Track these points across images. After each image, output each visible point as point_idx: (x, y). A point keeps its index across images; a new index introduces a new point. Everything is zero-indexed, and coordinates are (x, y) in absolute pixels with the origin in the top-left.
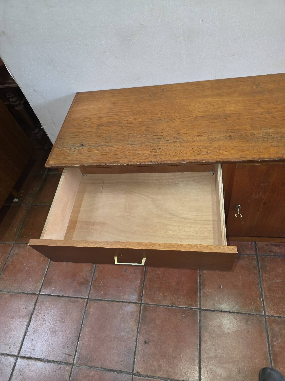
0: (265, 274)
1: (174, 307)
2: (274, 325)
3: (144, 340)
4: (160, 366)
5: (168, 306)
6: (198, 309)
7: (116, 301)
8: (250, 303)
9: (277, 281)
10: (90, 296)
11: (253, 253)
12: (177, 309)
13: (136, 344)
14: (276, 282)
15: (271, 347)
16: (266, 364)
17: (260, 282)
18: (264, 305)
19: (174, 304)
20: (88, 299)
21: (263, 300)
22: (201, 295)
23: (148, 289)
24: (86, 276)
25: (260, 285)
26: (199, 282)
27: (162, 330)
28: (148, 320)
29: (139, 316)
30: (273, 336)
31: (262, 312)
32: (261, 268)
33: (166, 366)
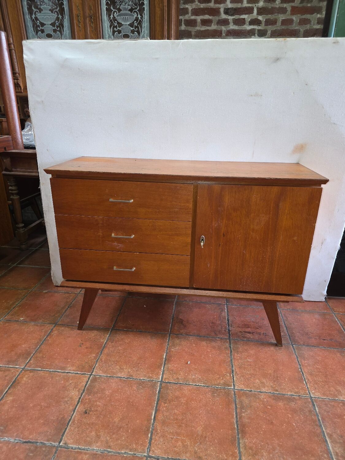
0: (238, 354)
1: (131, 378)
2: (244, 398)
3: (84, 410)
4: (98, 436)
5: (124, 378)
6: (159, 381)
8: (219, 378)
9: (249, 360)
10: (28, 366)
11: (226, 337)
12: (134, 381)
13: (73, 414)
15: (239, 417)
16: (232, 434)
17: (231, 360)
18: (233, 379)
19: (132, 376)
20: (23, 369)
21: (233, 376)
22: (165, 369)
23: (103, 362)
24: (29, 347)
25: (231, 363)
26: (164, 357)
27: (110, 400)
28: (96, 390)
29: (85, 386)
30: (242, 408)
31: (231, 386)
32: (234, 350)
33: (106, 437)
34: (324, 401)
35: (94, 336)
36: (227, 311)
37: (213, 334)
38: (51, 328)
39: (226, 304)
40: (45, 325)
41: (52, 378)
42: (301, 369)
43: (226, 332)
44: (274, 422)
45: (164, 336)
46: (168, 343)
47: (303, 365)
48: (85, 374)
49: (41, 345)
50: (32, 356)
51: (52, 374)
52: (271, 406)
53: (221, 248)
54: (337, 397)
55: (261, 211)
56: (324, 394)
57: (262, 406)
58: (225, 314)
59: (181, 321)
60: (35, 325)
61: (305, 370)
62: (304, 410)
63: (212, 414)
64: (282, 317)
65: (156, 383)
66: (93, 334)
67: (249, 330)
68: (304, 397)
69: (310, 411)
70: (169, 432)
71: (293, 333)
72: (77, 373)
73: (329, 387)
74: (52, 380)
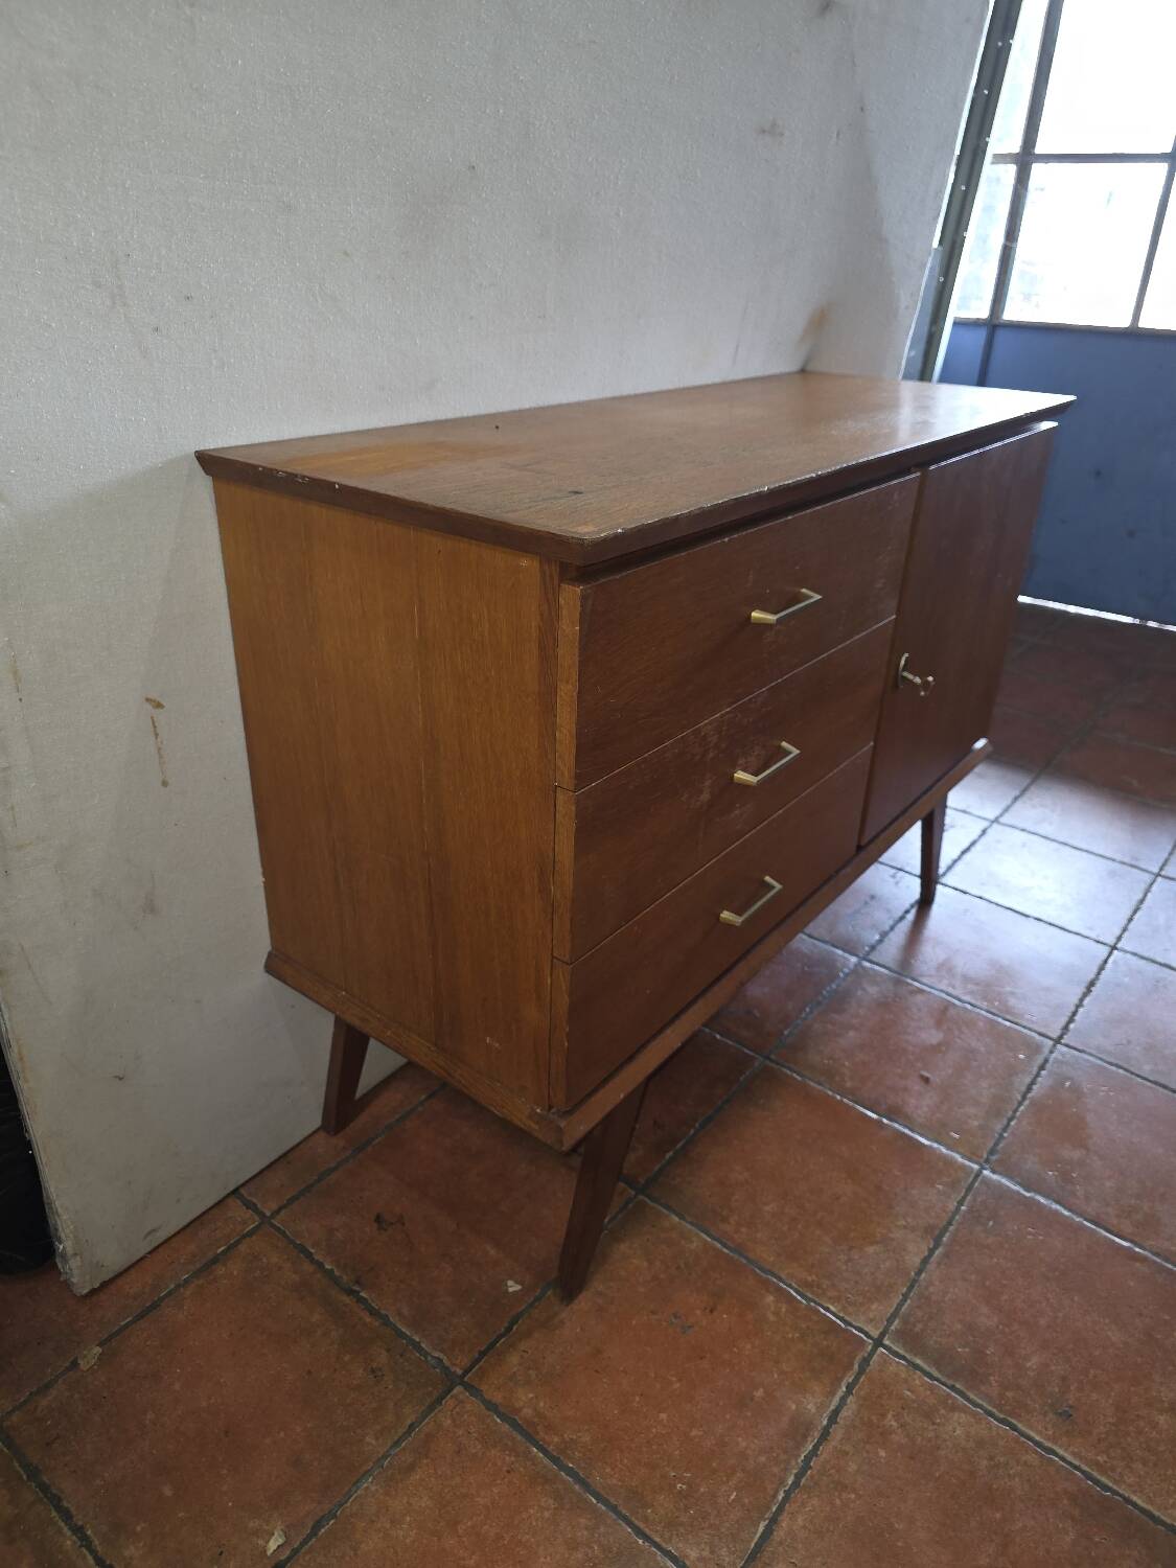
1: (941, 1235)
5: (931, 1251)
7: (816, 1448)
12: (957, 1230)
18: (1024, 1028)
22: (928, 1136)
26: (874, 1115)
29: (935, 1379)
35: (649, 1261)
38: (473, 1406)
40: (426, 1429)
45: (771, 1077)
46: (811, 1080)
48: (866, 1359)
49: (588, 1487)
50: (652, 1542)
65: (986, 1183)
66: (634, 1261)
72: (851, 1385)
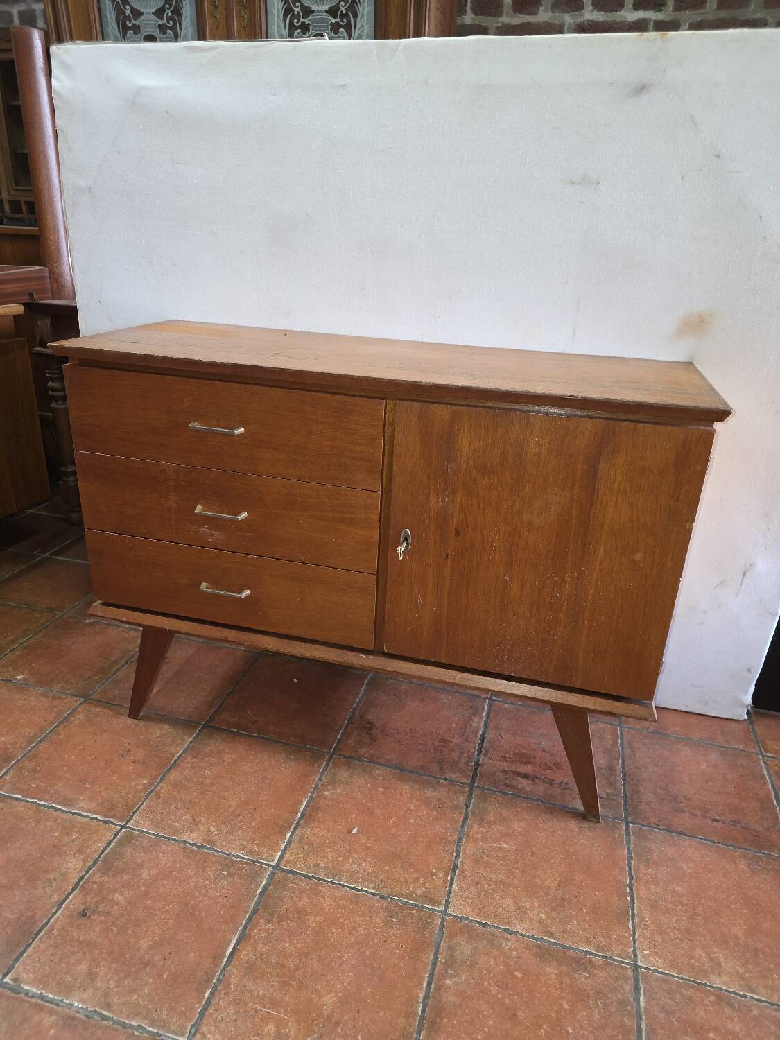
0: (480, 826)
1: (209, 849)
2: (461, 940)
3: (83, 907)
4: (92, 976)
6: (271, 866)
8: (416, 880)
9: (505, 846)
11: (465, 781)
12: (214, 856)
13: (55, 913)
14: (501, 848)
15: (435, 988)
16: (405, 1028)
17: (460, 840)
18: (450, 890)
19: (212, 843)
21: (452, 880)
22: (295, 837)
23: (160, 801)
24: (15, 743)
25: (458, 846)
26: (302, 810)
27: (147, 893)
28: (122, 863)
29: (102, 853)
30: (450, 964)
31: (439, 904)
32: (473, 815)
33: (109, 980)
34: (667, 981)
35: (160, 737)
36: (488, 715)
37: (435, 767)
38: (74, 705)
39: (490, 699)
40: (64, 696)
41: (38, 821)
42: (631, 889)
43: (469, 768)
44: (518, 1014)
45: (316, 757)
46: (321, 776)
47: (638, 880)
48: (112, 823)
49: (38, 743)
50: (13, 766)
51: (40, 812)
52: (525, 973)
53: (449, 562)
54: (706, 977)
55: (551, 478)
56: (673, 964)
57: (501, 967)
58: (479, 722)
59: (369, 727)
60: (41, 694)
61: (642, 893)
62: (607, 997)
63: (372, 968)
64: (622, 749)
65: (262, 869)
66: (159, 732)
67: (527, 769)
68: (618, 961)
69: (622, 1003)
70: (255, 993)
71: (638, 792)
72: (96, 818)
73: (692, 948)
74: (36, 825)
